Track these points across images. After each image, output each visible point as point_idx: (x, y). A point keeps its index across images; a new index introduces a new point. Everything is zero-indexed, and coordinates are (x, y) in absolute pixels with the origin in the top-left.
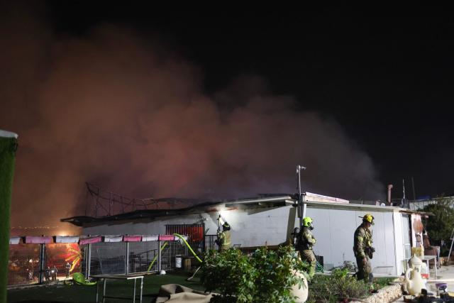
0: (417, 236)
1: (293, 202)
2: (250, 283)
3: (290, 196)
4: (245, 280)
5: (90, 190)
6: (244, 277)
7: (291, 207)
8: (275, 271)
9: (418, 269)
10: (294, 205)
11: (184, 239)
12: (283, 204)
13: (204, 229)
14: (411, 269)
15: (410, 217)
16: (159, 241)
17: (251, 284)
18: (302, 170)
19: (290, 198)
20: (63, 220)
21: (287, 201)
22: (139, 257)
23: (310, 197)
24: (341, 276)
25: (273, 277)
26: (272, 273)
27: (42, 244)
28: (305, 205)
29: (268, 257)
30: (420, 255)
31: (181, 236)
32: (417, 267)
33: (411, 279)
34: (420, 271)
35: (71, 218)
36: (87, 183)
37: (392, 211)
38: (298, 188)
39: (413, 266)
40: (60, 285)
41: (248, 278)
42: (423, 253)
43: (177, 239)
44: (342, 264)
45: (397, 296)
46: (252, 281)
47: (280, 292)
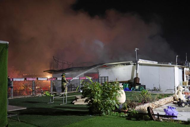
0: (186, 77)
1: (133, 63)
3: (132, 61)
4: (97, 94)
5: (55, 59)
6: (96, 93)
7: (133, 65)
8: (109, 90)
9: (180, 91)
10: (134, 65)
11: (90, 78)
12: (129, 64)
13: (98, 74)
14: (178, 91)
15: (183, 69)
16: (79, 79)
18: (137, 50)
20: (44, 71)
21: (130, 63)
22: (74, 86)
23: (141, 61)
24: (145, 93)
25: (108, 93)
26: (108, 91)
27: (33, 81)
28: (138, 64)
29: (108, 85)
30: (186, 85)
31: (88, 77)
32: (180, 89)
33: (177, 94)
34: (181, 91)
35: (48, 71)
36: (53, 57)
37: (174, 67)
38: (136, 58)
39: (179, 89)
40: (40, 96)
42: (187, 84)
43: (87, 78)
44: (153, 88)
45: (171, 101)
46: (100, 94)
47: (110, 98)
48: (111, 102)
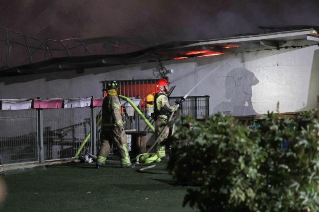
2: (251, 169)
4: (243, 166)
6: (241, 159)
8: (293, 151)
11: (134, 104)
16: (92, 107)
17: (252, 172)
19: (314, 32)
21: (309, 38)
22: (60, 136)
25: (290, 161)
26: (288, 154)
31: (128, 99)
41: (247, 162)
46: (255, 167)
47: (301, 185)
48: (307, 199)
